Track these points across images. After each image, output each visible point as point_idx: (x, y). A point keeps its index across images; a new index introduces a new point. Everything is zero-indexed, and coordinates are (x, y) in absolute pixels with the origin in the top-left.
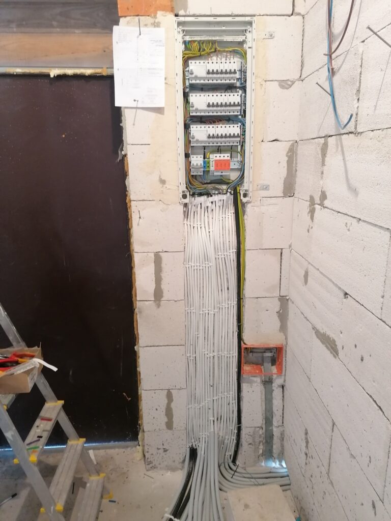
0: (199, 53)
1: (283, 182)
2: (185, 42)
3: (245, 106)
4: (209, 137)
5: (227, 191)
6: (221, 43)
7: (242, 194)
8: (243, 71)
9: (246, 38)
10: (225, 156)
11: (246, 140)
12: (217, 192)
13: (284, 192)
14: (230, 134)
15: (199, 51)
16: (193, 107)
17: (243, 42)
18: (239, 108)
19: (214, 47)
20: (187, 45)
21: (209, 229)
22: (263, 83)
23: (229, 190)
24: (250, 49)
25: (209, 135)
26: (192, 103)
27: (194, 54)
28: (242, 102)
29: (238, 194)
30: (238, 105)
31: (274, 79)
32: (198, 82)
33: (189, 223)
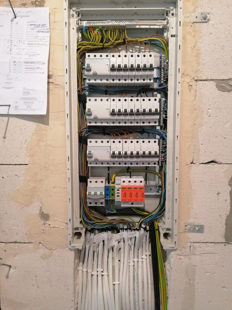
0: (102, 44)
1: (224, 222)
2: (80, 29)
3: (166, 114)
4: (113, 155)
5: (140, 226)
6: (132, 30)
7: (162, 233)
8: (163, 68)
9: (168, 23)
10: (138, 181)
11: (167, 159)
12: (125, 227)
13: (226, 237)
14: (144, 153)
15: (102, 41)
16: (90, 115)
17: (164, 29)
18: (158, 117)
19: (122, 37)
20: (85, 33)
21: (114, 280)
22: (193, 83)
23: (143, 226)
24: (174, 38)
25: (114, 153)
26: (89, 109)
27: (95, 45)
28: (162, 109)
29: (157, 232)
30: (156, 113)
31: (210, 78)
32: (98, 81)
33: (85, 270)
